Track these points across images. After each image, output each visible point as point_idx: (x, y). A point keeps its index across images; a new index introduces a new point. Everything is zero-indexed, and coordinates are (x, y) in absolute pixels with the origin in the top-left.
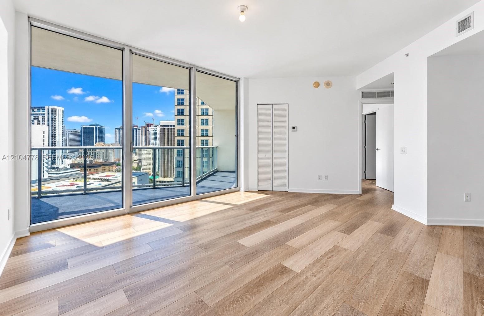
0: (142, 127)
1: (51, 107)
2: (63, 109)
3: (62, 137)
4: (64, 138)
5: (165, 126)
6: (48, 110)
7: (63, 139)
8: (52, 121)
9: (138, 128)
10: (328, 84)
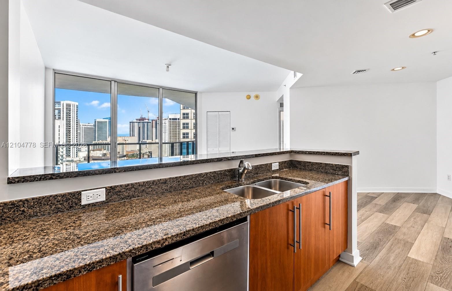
0: (152, 120)
1: (65, 102)
2: (77, 104)
3: (77, 131)
4: (78, 131)
5: (173, 119)
6: (63, 105)
7: (77, 133)
8: (67, 115)
9: (148, 121)
10: (257, 97)
